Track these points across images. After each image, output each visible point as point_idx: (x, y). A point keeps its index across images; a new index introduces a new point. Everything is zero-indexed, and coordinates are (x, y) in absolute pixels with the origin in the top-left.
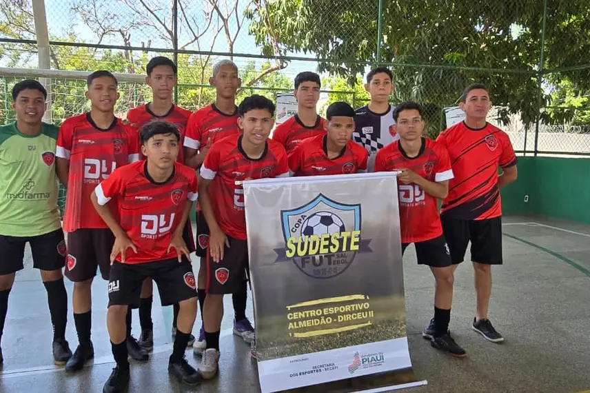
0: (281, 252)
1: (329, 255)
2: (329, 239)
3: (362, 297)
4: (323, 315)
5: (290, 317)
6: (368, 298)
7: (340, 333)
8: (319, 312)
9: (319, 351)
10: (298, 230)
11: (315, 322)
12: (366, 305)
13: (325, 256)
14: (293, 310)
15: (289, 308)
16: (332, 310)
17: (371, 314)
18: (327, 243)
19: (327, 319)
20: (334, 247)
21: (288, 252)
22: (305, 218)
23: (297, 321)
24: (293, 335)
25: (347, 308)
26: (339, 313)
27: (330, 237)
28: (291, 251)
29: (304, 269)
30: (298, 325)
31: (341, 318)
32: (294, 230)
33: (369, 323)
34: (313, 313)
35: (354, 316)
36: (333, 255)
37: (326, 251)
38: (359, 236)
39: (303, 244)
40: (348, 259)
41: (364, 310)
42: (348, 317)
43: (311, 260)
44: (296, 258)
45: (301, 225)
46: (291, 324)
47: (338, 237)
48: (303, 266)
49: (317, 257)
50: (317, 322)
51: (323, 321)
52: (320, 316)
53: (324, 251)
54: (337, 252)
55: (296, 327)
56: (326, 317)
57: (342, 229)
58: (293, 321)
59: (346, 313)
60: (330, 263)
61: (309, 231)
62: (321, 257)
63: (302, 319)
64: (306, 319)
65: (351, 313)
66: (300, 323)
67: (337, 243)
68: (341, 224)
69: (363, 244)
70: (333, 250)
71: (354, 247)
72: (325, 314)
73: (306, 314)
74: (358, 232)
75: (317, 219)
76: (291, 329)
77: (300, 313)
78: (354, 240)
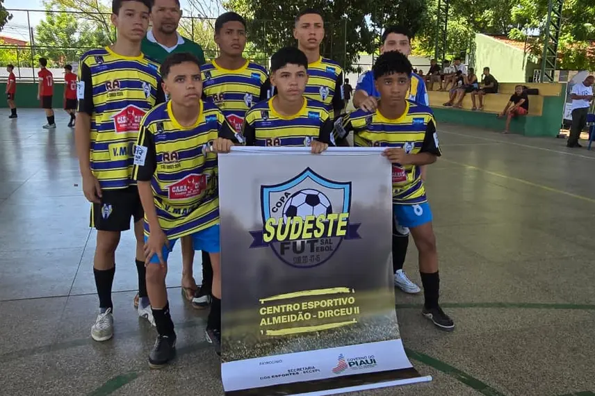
0: (258, 235)
1: (313, 241)
2: (313, 222)
3: (346, 290)
4: (301, 310)
5: (263, 311)
6: (353, 291)
7: (320, 332)
8: (296, 307)
9: (295, 352)
10: (280, 210)
11: (291, 318)
12: (352, 300)
13: (308, 242)
14: (267, 304)
15: (262, 301)
16: (312, 305)
17: (357, 310)
18: (311, 226)
19: (305, 315)
20: (319, 231)
21: (265, 235)
22: (289, 196)
23: (271, 316)
24: (265, 332)
25: (329, 303)
26: (319, 308)
27: (316, 219)
28: (269, 235)
29: (283, 256)
30: (271, 321)
31: (321, 314)
32: (275, 210)
33: (354, 321)
34: (289, 307)
35: (337, 313)
36: (317, 241)
37: (310, 235)
38: (347, 219)
39: (284, 227)
40: (334, 246)
41: (348, 306)
42: (330, 313)
43: (291, 246)
44: (274, 244)
45: (283, 204)
46: (263, 320)
47: (324, 220)
48: (283, 253)
49: (299, 242)
50: (294, 318)
51: (301, 317)
52: (298, 311)
53: (307, 236)
54: (321, 237)
55: (269, 323)
56: (304, 312)
57: (329, 211)
58: (266, 316)
59: (327, 309)
60: (312, 250)
61: (292, 212)
62: (303, 243)
63: (277, 315)
64: (281, 314)
65: (333, 308)
66: (274, 318)
67: (322, 227)
68: (328, 205)
69: (352, 230)
70: (317, 235)
71: (340, 233)
72: (303, 308)
73: (281, 309)
74: (346, 215)
75: (301, 198)
76: (263, 325)
77: (275, 307)
78: (341, 224)
